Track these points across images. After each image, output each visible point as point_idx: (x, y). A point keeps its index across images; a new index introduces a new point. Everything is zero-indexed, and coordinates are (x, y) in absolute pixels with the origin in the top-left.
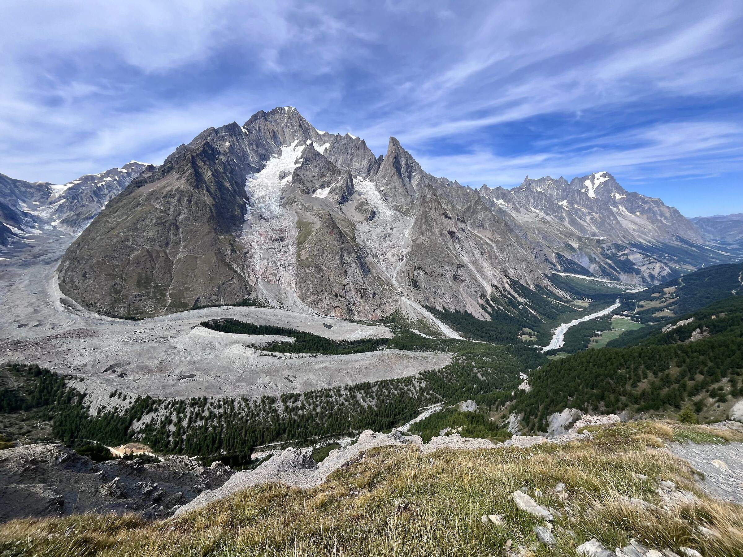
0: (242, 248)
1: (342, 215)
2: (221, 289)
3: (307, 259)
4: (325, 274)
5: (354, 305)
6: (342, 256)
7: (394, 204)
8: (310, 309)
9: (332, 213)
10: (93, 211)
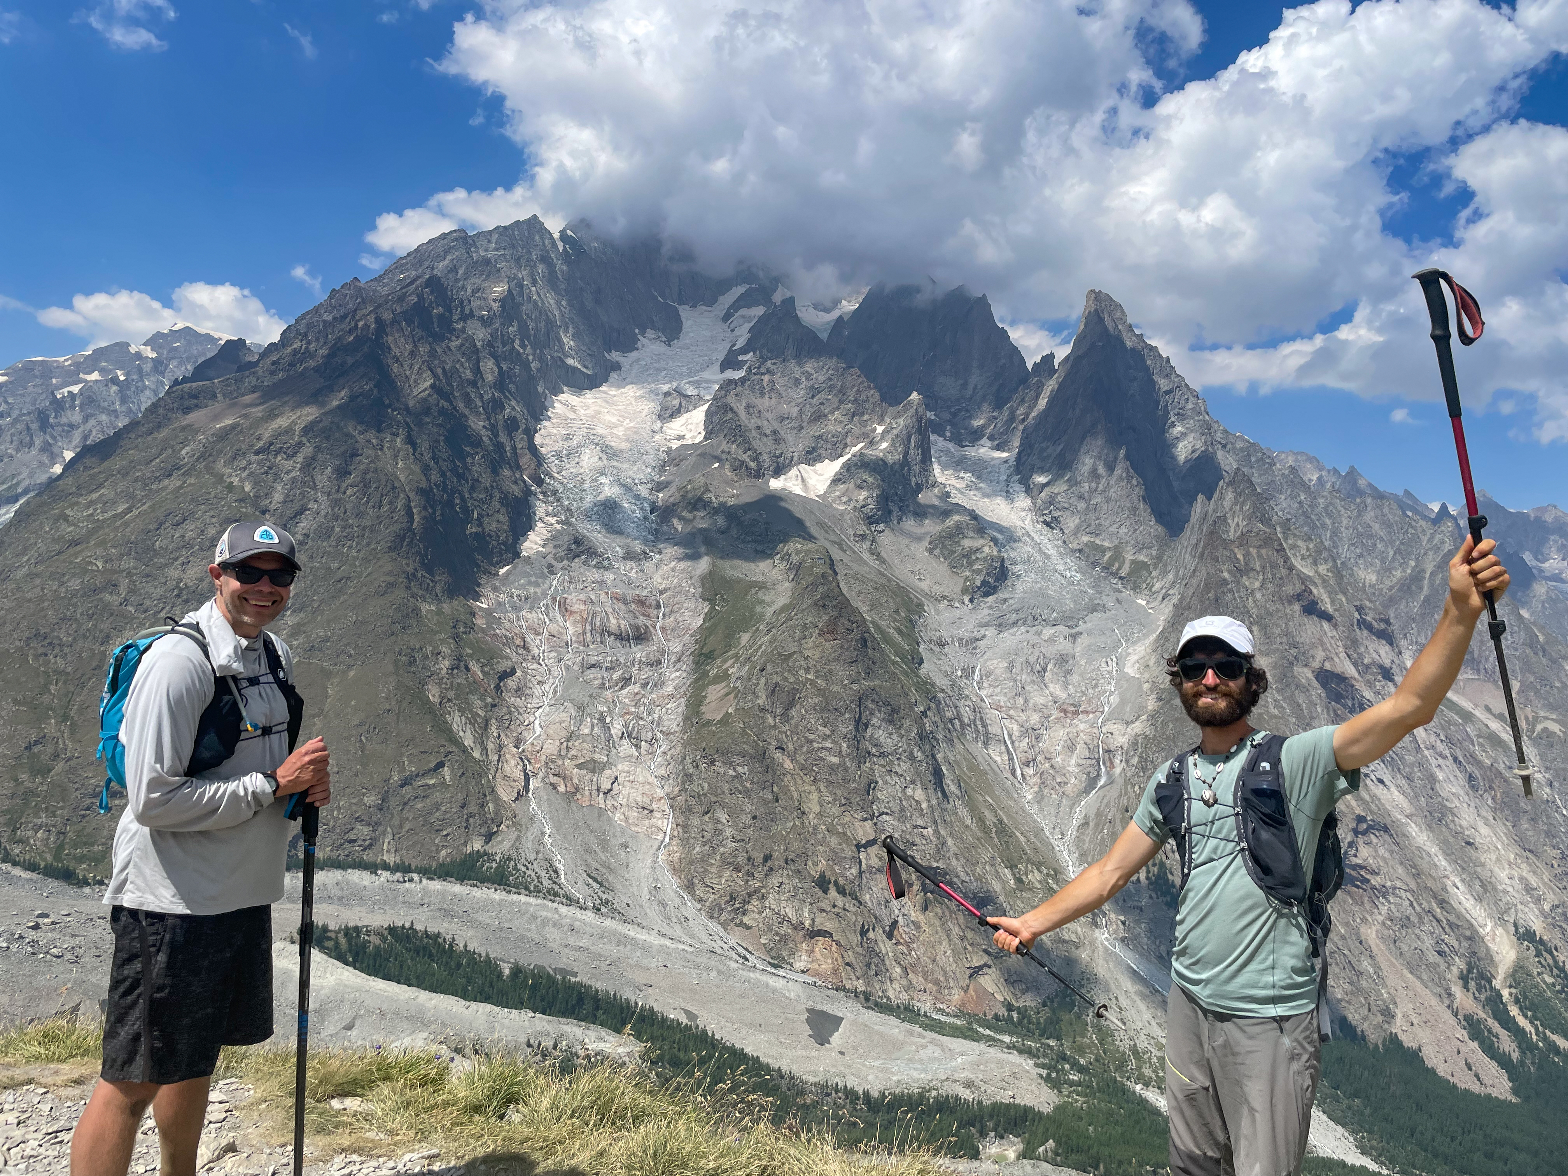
0: (489, 656)
1: (876, 564)
2: (393, 802)
3: (725, 720)
4: (785, 790)
5: (890, 936)
6: (861, 725)
7: (1085, 539)
8: (714, 926)
9: (836, 554)
10: (21, 477)
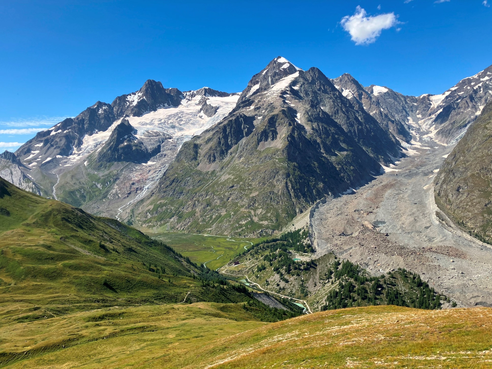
10: (467, 118)
